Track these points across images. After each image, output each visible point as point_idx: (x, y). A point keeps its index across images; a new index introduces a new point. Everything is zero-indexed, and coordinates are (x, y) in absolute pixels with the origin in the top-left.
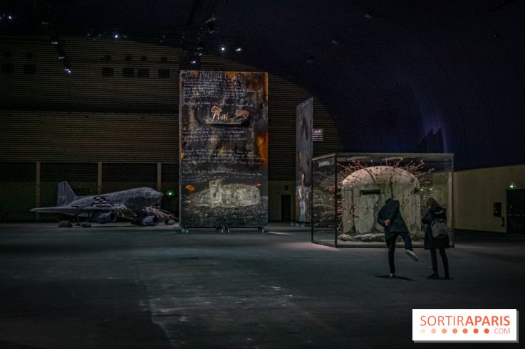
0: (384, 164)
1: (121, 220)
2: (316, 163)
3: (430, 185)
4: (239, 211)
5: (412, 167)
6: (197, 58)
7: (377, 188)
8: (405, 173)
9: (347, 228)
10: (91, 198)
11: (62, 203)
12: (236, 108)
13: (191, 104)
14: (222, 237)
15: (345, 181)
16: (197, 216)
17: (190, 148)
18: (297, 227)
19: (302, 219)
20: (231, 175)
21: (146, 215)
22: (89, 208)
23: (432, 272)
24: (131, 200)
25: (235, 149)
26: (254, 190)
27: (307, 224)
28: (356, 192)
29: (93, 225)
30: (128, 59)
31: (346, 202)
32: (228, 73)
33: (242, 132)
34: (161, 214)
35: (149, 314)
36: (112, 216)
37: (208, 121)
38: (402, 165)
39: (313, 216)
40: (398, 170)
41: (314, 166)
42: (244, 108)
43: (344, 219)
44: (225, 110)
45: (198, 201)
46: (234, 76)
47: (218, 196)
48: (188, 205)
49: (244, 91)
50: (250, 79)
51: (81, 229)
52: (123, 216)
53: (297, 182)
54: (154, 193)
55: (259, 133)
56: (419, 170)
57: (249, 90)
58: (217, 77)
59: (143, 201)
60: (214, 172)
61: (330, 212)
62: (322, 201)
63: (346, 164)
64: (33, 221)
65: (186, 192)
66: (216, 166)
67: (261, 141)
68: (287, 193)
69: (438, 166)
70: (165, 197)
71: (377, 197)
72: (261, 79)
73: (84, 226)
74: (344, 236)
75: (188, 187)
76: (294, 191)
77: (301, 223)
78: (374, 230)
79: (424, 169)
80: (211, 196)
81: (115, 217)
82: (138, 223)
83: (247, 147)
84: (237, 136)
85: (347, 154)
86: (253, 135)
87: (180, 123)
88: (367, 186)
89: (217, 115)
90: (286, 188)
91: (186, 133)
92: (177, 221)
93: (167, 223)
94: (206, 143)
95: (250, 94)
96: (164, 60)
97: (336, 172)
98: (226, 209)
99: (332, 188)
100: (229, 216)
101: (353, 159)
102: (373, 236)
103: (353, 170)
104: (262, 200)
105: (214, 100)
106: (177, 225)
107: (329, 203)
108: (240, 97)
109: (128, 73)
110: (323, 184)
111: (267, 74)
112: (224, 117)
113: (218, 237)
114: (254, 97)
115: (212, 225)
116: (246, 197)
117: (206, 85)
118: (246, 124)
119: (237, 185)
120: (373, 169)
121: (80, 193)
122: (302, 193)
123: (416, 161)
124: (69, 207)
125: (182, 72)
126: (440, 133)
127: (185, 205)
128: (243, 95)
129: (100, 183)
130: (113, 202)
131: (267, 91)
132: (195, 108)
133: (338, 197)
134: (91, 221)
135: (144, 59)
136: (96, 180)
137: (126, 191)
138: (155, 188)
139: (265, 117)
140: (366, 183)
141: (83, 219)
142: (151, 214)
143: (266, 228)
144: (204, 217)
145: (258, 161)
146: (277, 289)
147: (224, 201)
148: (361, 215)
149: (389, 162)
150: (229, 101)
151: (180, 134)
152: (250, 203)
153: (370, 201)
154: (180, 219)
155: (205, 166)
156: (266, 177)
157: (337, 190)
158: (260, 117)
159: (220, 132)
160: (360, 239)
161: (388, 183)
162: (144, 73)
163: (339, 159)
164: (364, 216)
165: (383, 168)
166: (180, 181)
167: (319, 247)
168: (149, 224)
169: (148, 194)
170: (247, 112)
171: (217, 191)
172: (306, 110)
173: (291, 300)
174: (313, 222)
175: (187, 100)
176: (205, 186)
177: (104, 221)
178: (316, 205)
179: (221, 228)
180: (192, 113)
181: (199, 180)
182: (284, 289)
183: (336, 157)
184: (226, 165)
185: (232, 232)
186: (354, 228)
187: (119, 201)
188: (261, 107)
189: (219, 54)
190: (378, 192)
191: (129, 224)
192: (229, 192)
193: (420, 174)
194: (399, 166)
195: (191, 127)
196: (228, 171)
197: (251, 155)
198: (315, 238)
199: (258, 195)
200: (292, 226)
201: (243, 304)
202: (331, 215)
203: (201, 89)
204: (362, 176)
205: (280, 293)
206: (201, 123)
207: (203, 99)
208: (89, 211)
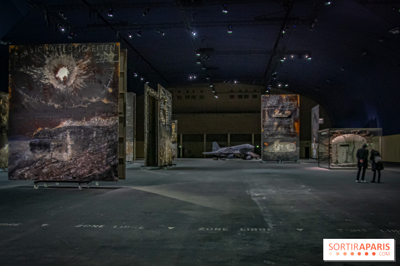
0: (350, 133)
1: (237, 157)
2: (320, 133)
3: (371, 142)
4: (287, 154)
5: (363, 134)
6: (269, 90)
7: (347, 144)
8: (360, 137)
9: (334, 161)
10: (226, 148)
11: (215, 150)
12: (285, 110)
13: (266, 109)
14: (279, 164)
15: (333, 141)
16: (269, 156)
17: (266, 127)
18: (312, 160)
19: (314, 157)
20: (283, 138)
21: (247, 155)
22: (225, 152)
23: (372, 180)
24: (242, 149)
25: (285, 128)
26: (293, 145)
27: (316, 159)
28: (338, 145)
29: (227, 159)
30: (240, 91)
31: (333, 150)
32: (282, 95)
33: (288, 120)
34: (254, 155)
35: (250, 196)
36: (234, 156)
37: (273, 116)
38: (359, 133)
39: (319, 156)
40: (357, 136)
41: (320, 135)
42: (289, 110)
43: (333, 158)
44: (281, 111)
45: (269, 150)
46: (284, 97)
47: (278, 147)
48: (265, 151)
49: (289, 103)
50: (291, 98)
51: (222, 161)
52: (238, 156)
53: (312, 141)
54: (251, 146)
55: (295, 121)
56: (367, 136)
57: (291, 102)
58: (277, 97)
59: (246, 150)
60: (276, 137)
61: (326, 154)
62: (323, 149)
63: (334, 133)
64: (203, 157)
65: (264, 146)
66: (277, 135)
67: (296, 124)
68: (308, 146)
69: (375, 134)
70: (256, 148)
71: (347, 148)
72: (296, 97)
73: (223, 160)
74: (333, 164)
75: (265, 144)
76: (311, 145)
77: (314, 159)
78: (346, 162)
79: (369, 135)
80: (275, 147)
81: (235, 156)
82: (244, 158)
83: (290, 126)
84: (286, 122)
85: (334, 129)
86: (293, 121)
87: (262, 117)
88: (343, 143)
89: (277, 113)
90: (307, 144)
91: (264, 121)
92: (260, 158)
93: (256, 159)
94: (273, 125)
95: (291, 104)
96: (255, 91)
97: (329, 137)
98: (281, 153)
99: (327, 144)
100: (282, 156)
101: (337, 131)
102: (346, 164)
103: (337, 136)
104: (297, 149)
105: (276, 107)
106: (261, 160)
107: (326, 150)
108: (287, 106)
109: (240, 97)
110: (323, 142)
111: (298, 95)
112: (281, 114)
113: (278, 165)
114: (293, 106)
115: (275, 160)
116: (290, 148)
117: (272, 101)
118: (290, 117)
119: (286, 143)
120: (346, 135)
121: (221, 146)
122: (314, 146)
123: (365, 132)
124: (217, 152)
125: (262, 96)
126: (375, 119)
127: (264, 151)
128: (288, 104)
129: (229, 142)
130: (234, 150)
131: (299, 102)
132: (268, 111)
133: (330, 148)
134: (226, 157)
135: (246, 91)
136: (227, 141)
137: (240, 146)
138: (251, 144)
139: (298, 114)
140: (343, 141)
141: (222, 157)
142: (250, 155)
143: (299, 161)
144: (272, 156)
145: (295, 132)
146: (304, 186)
147: (281, 149)
148: (340, 155)
149: (353, 132)
150: (282, 107)
151: (262, 122)
152: (291, 150)
153: (344, 149)
154: (262, 157)
155: (272, 135)
156: (298, 139)
157: (330, 145)
158: (296, 114)
159: (279, 120)
160: (340, 166)
161: (352, 141)
162: (247, 97)
163: (331, 131)
164: (341, 156)
165: (350, 135)
166: (262, 141)
167: (322, 169)
168: (249, 159)
169: (248, 147)
170: (290, 112)
171: (277, 145)
172: (316, 110)
173: (310, 191)
174: (319, 158)
175: (264, 107)
176: (272, 143)
177: (231, 158)
178: (320, 151)
179: (279, 161)
180: (267, 113)
181: (270, 141)
182: (307, 187)
183: (329, 130)
184: (282, 134)
185: (284, 163)
186: (337, 161)
187: (237, 150)
188: (296, 109)
189: (278, 88)
190: (348, 145)
191: (241, 159)
192: (282, 146)
193: (367, 137)
194: (357, 134)
195: (266, 119)
196: (282, 137)
197: (292, 130)
198: (320, 165)
199: (295, 147)
200: (310, 160)
201: (289, 192)
202: (327, 156)
203: (271, 103)
204: (341, 138)
205: (305, 188)
206: (270, 117)
207: (271, 107)
208: (225, 154)
